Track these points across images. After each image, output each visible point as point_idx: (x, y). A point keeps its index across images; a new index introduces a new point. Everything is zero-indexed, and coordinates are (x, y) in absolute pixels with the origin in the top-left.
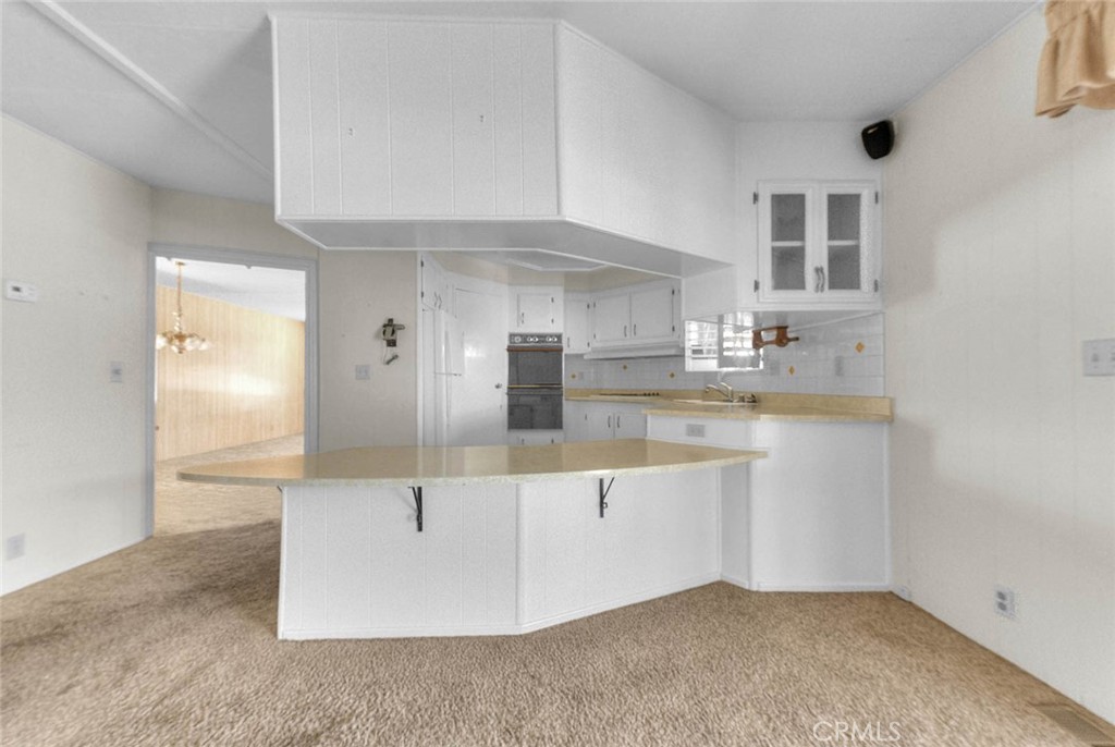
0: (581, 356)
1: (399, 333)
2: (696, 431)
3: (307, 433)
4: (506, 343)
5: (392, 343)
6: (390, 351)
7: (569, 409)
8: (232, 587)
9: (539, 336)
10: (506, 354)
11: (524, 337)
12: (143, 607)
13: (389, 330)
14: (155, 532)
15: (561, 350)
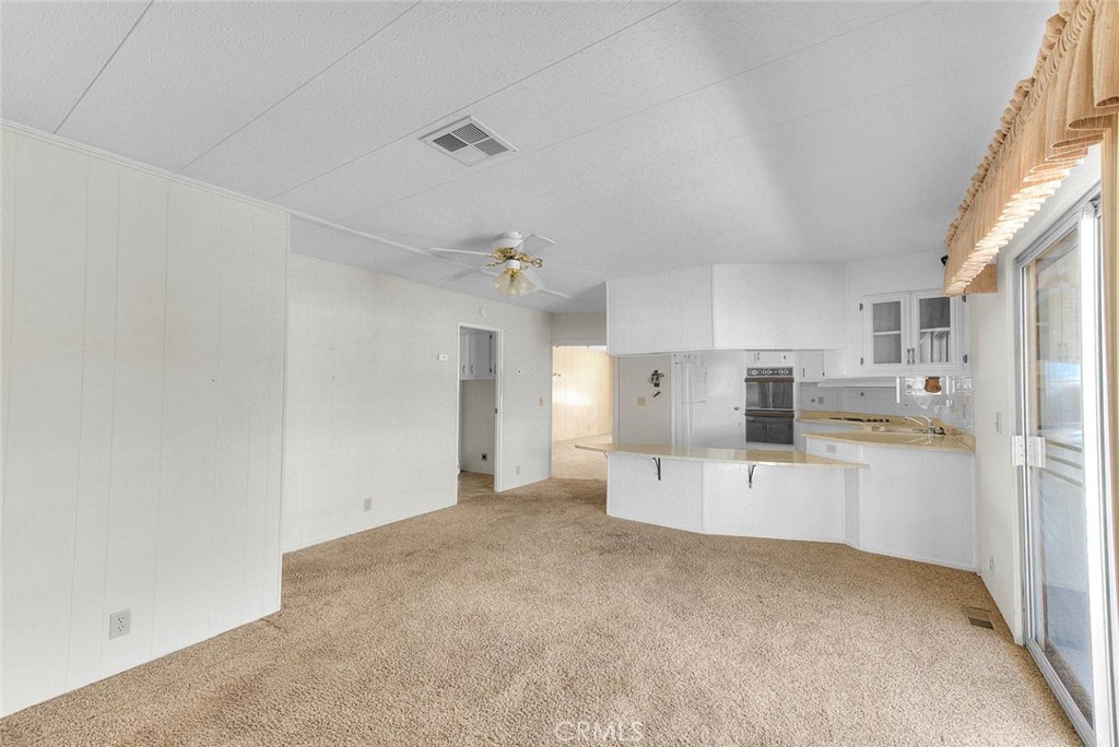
0: (816, 383)
1: (660, 379)
2: (831, 449)
3: (613, 433)
4: (745, 376)
5: (657, 385)
6: (656, 390)
7: (799, 428)
8: (588, 499)
9: (773, 370)
10: (745, 384)
11: (760, 371)
12: (559, 498)
13: (655, 377)
14: (553, 475)
15: (792, 381)
